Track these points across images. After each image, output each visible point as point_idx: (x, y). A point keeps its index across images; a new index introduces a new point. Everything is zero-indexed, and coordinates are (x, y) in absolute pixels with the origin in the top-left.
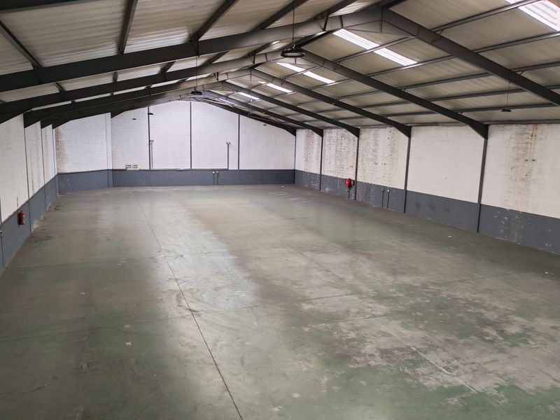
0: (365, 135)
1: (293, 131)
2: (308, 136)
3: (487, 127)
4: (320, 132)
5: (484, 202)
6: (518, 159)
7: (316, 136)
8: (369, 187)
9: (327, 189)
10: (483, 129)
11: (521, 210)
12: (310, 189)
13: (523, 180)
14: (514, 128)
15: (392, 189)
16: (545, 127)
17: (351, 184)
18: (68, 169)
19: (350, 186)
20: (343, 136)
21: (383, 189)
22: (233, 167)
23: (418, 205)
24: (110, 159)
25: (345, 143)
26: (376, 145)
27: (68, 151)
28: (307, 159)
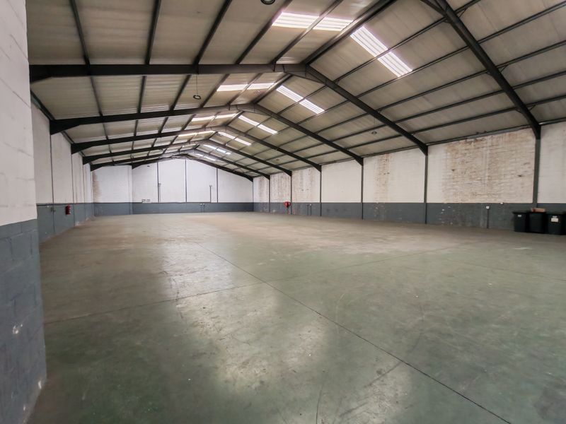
0: (295, 174)
1: (251, 179)
2: (261, 181)
3: (363, 158)
4: (268, 176)
5: (364, 201)
6: (380, 174)
7: (266, 180)
8: (299, 204)
9: (274, 211)
10: (360, 160)
11: (385, 201)
12: (263, 211)
13: (383, 185)
14: (377, 157)
15: (312, 203)
16: (392, 154)
17: (288, 205)
18: (101, 200)
19: (288, 206)
20: (282, 177)
21: (308, 205)
22: (214, 201)
23: (328, 210)
24: (131, 196)
25: (283, 181)
26: (302, 179)
27: (101, 187)
28: (261, 194)
